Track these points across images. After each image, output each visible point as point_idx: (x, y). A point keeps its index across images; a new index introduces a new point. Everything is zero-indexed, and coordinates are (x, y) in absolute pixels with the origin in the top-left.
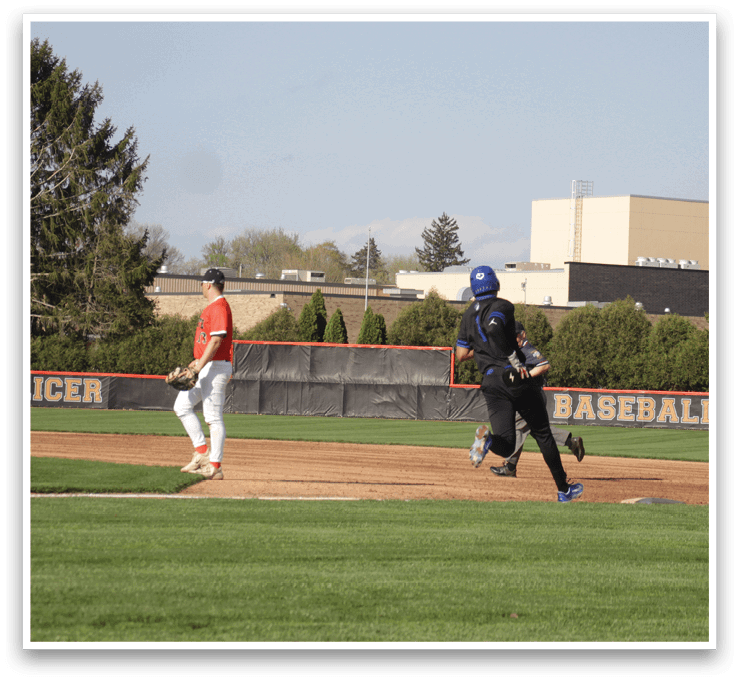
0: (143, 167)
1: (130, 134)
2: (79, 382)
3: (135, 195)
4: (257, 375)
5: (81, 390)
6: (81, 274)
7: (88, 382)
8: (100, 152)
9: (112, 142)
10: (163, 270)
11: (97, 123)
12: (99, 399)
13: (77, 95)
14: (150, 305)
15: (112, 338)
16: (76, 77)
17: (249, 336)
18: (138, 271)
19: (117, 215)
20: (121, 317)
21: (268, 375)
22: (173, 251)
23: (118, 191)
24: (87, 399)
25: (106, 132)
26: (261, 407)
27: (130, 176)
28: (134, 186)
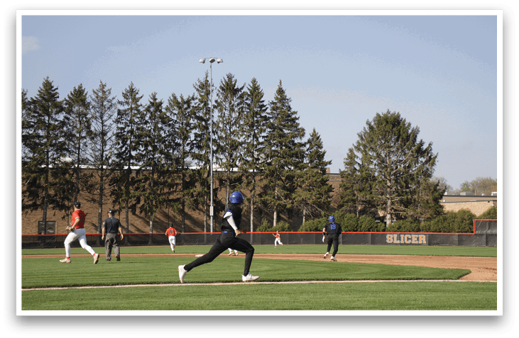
0: (436, 157)
1: (430, 144)
2: (417, 236)
3: (434, 167)
4: (485, 232)
5: (418, 239)
6: (416, 197)
7: (420, 236)
8: (420, 152)
9: (425, 147)
10: (446, 194)
11: (418, 141)
12: (425, 242)
13: (410, 131)
14: (442, 207)
15: (429, 219)
16: (409, 125)
17: (480, 217)
18: (436, 194)
19: (427, 175)
20: (431, 212)
21: (489, 232)
22: (449, 186)
23: (427, 166)
24: (420, 242)
25: (422, 144)
26: (487, 244)
27: (431, 160)
28: (433, 164)
